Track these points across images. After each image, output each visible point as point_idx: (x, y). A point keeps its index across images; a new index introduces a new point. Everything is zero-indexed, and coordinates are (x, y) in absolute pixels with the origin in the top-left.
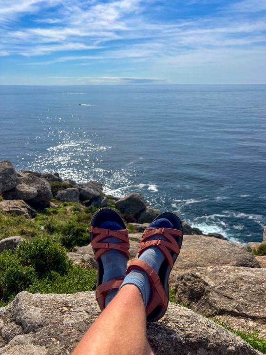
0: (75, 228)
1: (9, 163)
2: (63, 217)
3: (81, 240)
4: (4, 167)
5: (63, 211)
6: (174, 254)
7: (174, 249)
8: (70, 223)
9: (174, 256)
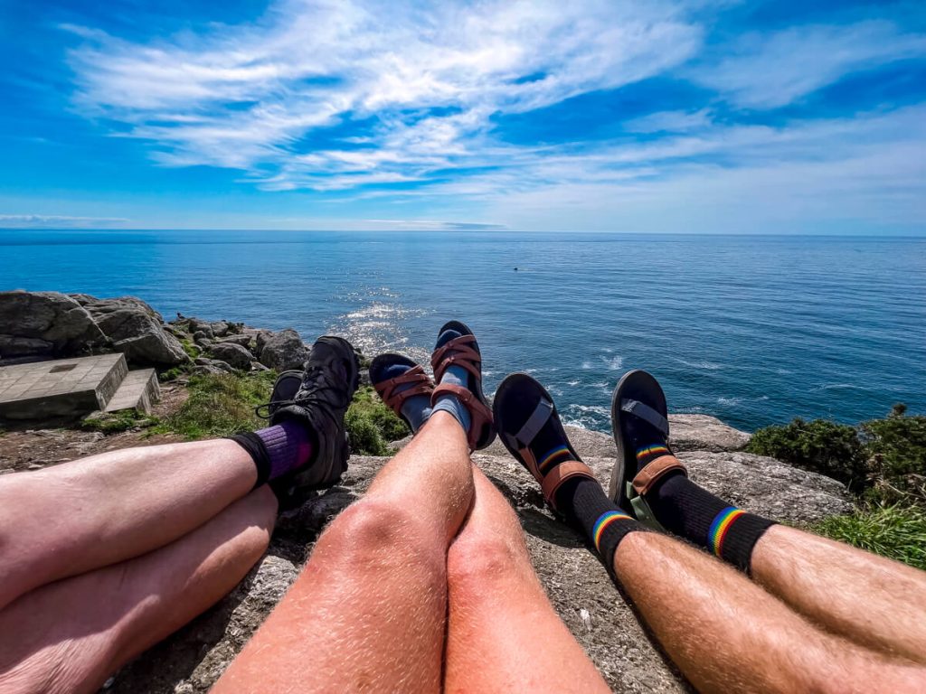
0: (384, 418)
1: (294, 333)
2: (367, 406)
3: (392, 434)
4: (287, 337)
5: (366, 398)
6: (476, 363)
7: (474, 357)
8: (376, 411)
9: (478, 365)
